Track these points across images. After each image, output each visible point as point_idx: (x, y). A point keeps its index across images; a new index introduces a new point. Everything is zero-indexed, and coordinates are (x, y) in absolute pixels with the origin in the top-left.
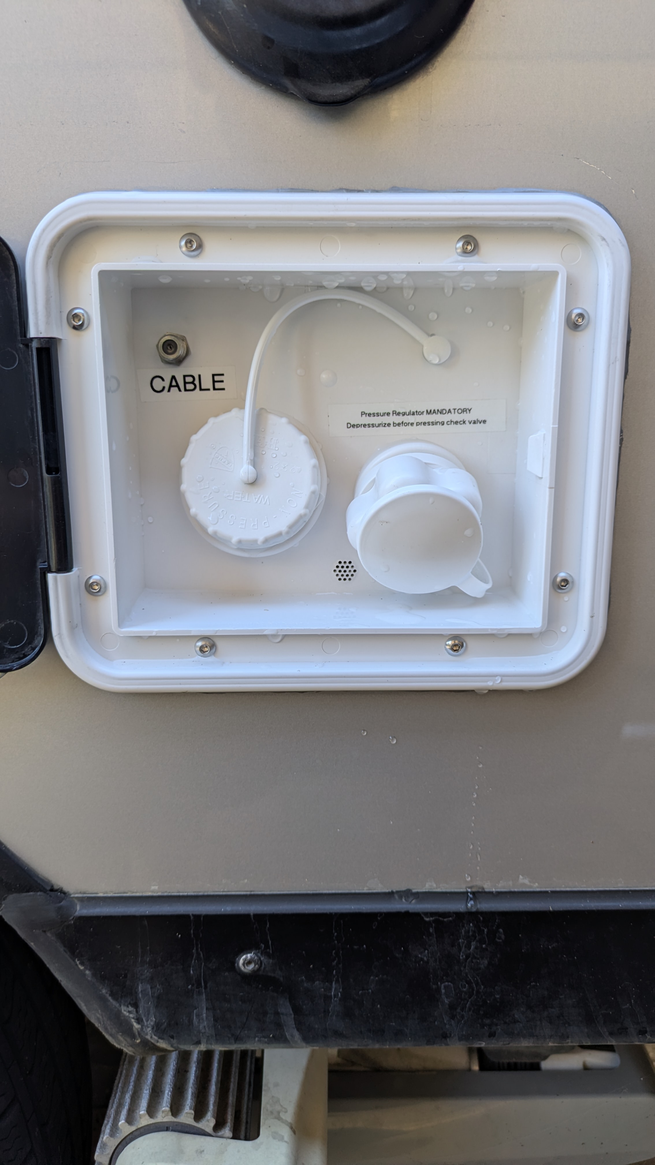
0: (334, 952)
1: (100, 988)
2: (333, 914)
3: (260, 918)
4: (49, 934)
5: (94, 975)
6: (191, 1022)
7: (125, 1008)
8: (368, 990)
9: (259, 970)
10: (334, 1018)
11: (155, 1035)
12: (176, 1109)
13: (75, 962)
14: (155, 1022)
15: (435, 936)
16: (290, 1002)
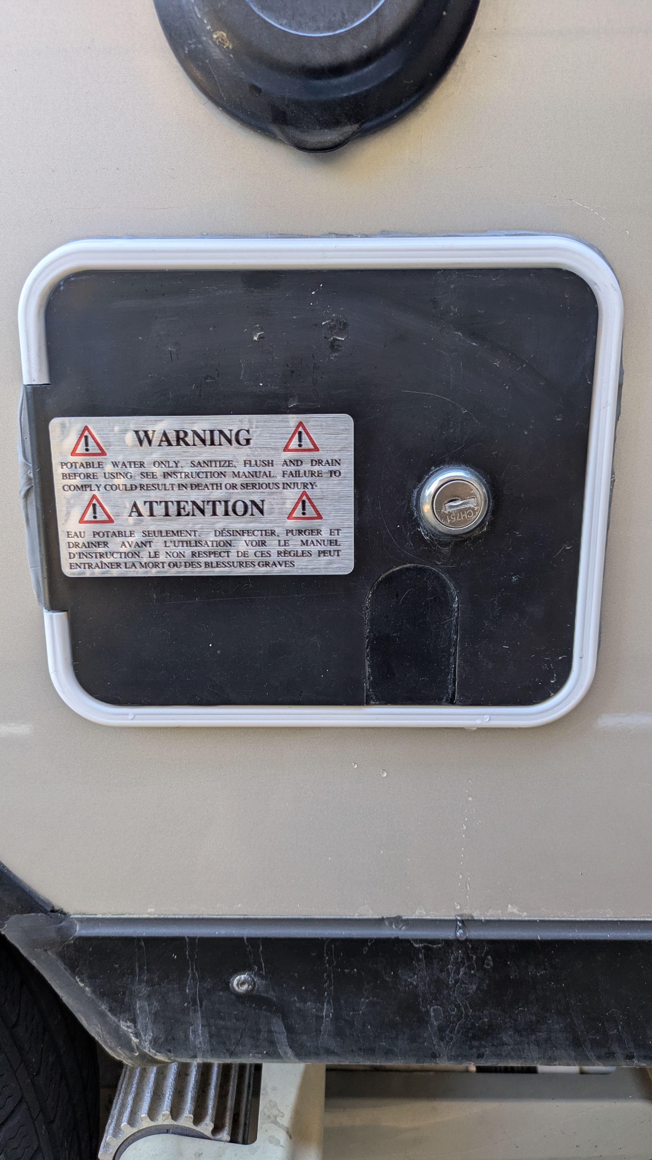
0: (325, 974)
1: (100, 1004)
2: (325, 938)
3: (253, 941)
4: (50, 953)
5: (94, 992)
6: (187, 1037)
7: (124, 1023)
8: (358, 1011)
9: (252, 990)
10: (326, 1036)
11: (152, 1049)
12: (175, 1112)
13: (75, 979)
14: (153, 1037)
15: (424, 961)
16: (283, 1020)
